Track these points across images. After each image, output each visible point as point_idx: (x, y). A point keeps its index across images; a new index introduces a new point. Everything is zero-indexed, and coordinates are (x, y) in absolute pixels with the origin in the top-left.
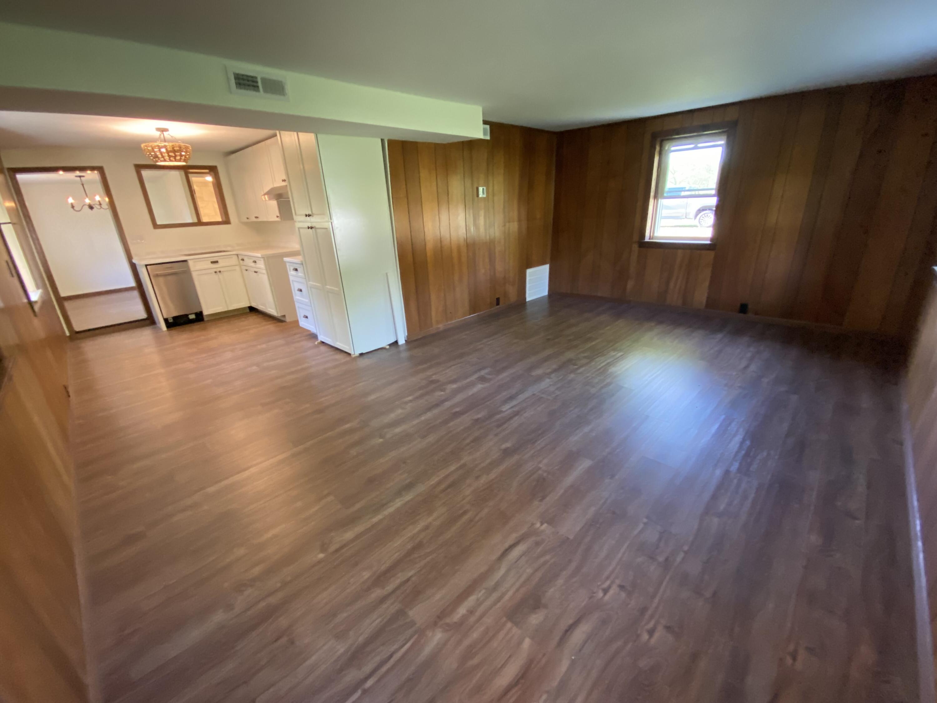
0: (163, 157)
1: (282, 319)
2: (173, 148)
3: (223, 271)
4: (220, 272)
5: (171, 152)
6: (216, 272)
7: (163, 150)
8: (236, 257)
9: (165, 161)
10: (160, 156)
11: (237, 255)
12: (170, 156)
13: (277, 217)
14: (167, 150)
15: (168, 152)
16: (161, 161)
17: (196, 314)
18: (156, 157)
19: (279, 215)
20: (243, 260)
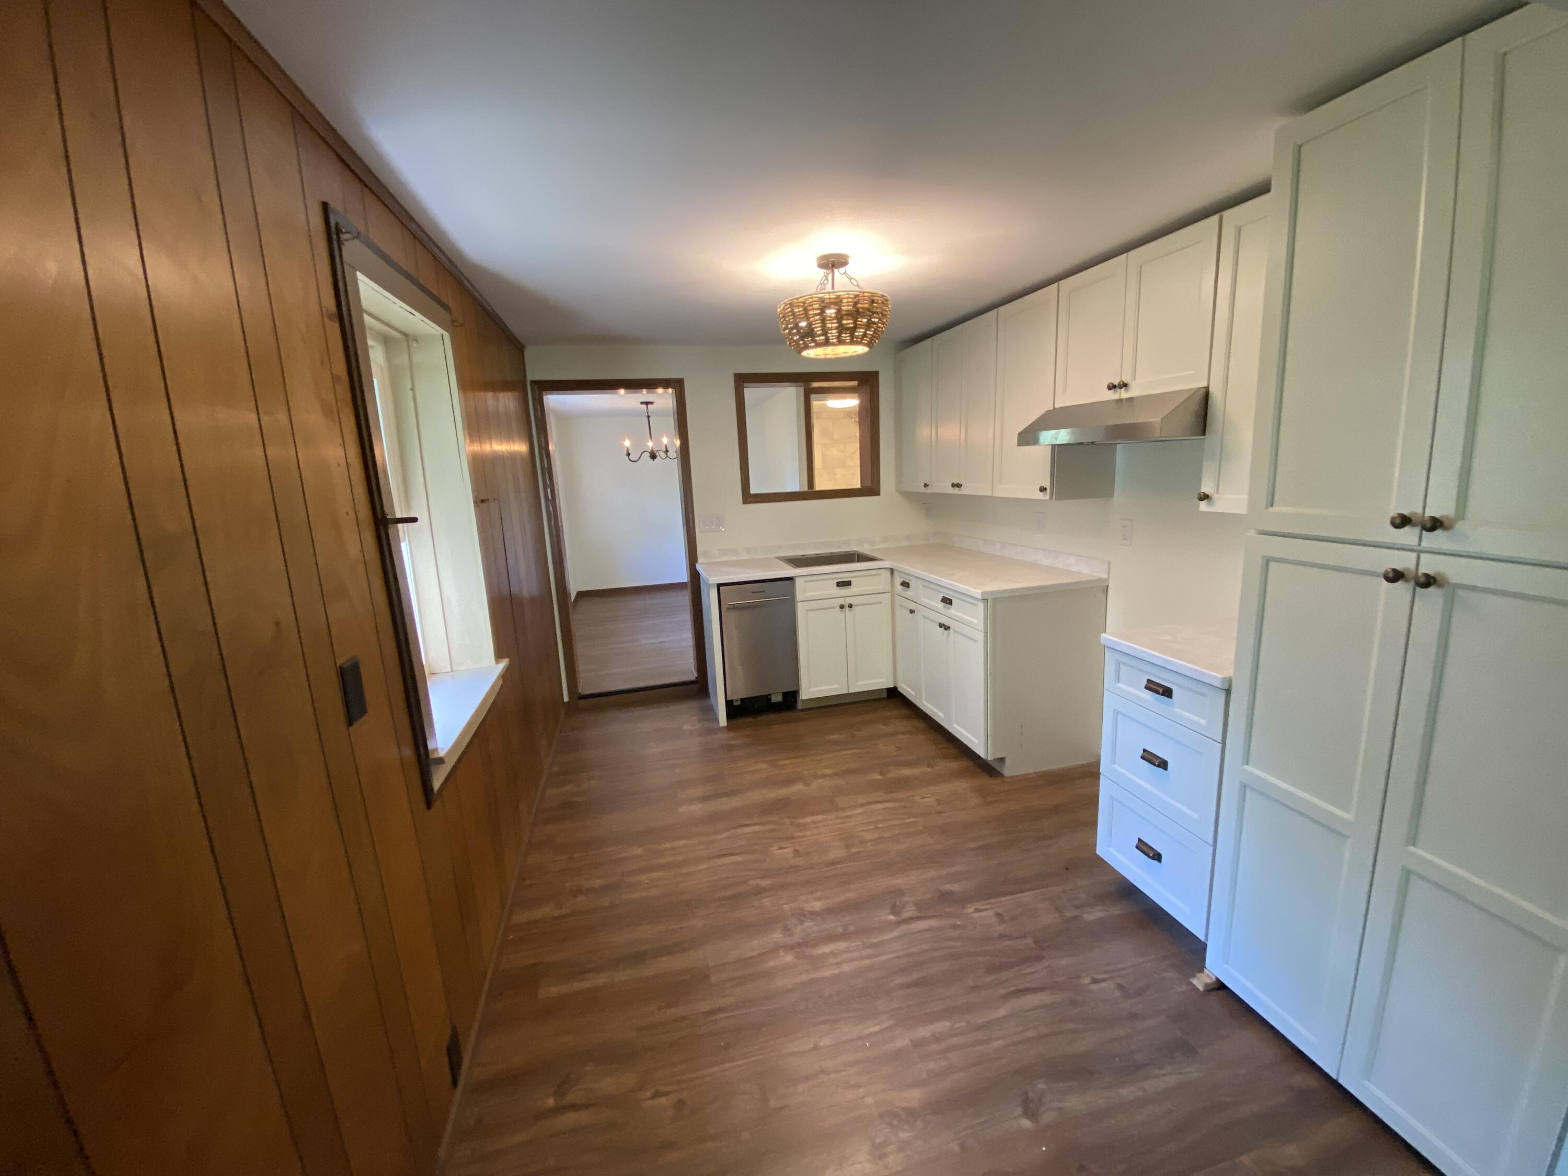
0: (825, 332)
1: (996, 766)
2: (856, 304)
3: (856, 606)
4: (850, 606)
5: (849, 314)
6: (842, 607)
7: (831, 312)
8: (888, 573)
9: (827, 343)
10: (818, 330)
11: (892, 571)
12: (841, 329)
13: (1043, 489)
14: (839, 311)
15: (840, 316)
16: (818, 345)
17: (786, 695)
18: (810, 333)
19: (1047, 484)
20: (905, 584)
